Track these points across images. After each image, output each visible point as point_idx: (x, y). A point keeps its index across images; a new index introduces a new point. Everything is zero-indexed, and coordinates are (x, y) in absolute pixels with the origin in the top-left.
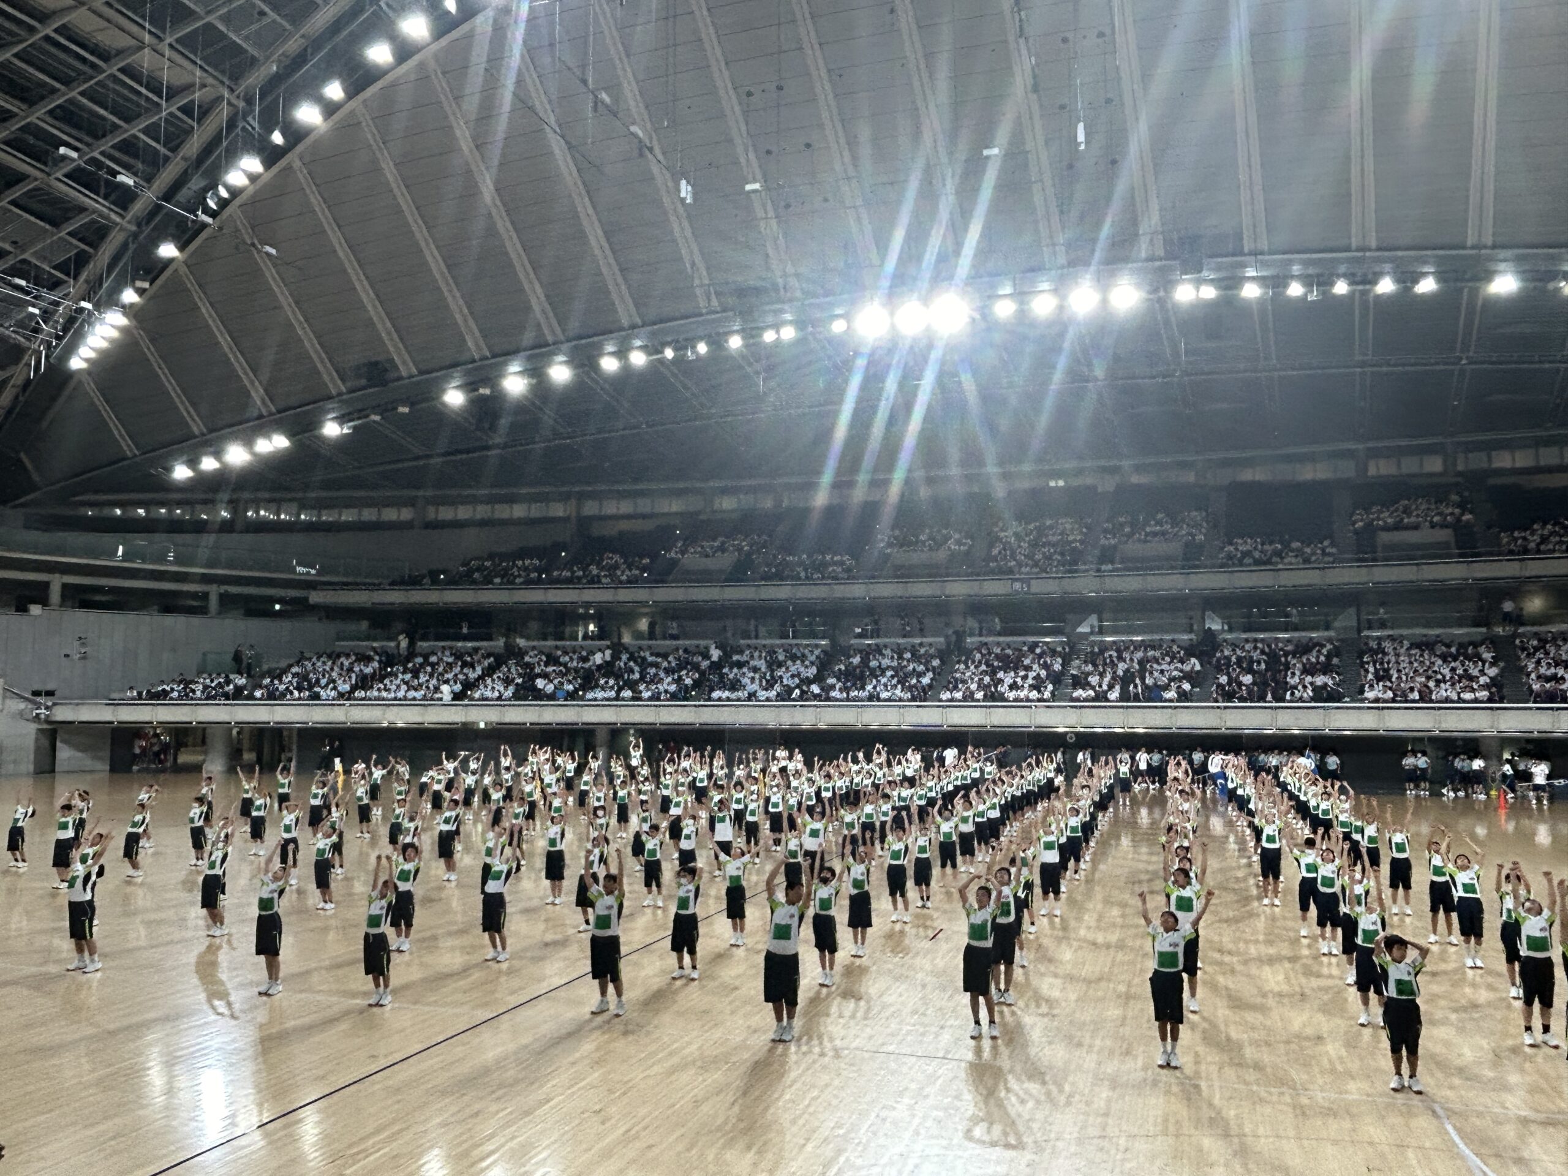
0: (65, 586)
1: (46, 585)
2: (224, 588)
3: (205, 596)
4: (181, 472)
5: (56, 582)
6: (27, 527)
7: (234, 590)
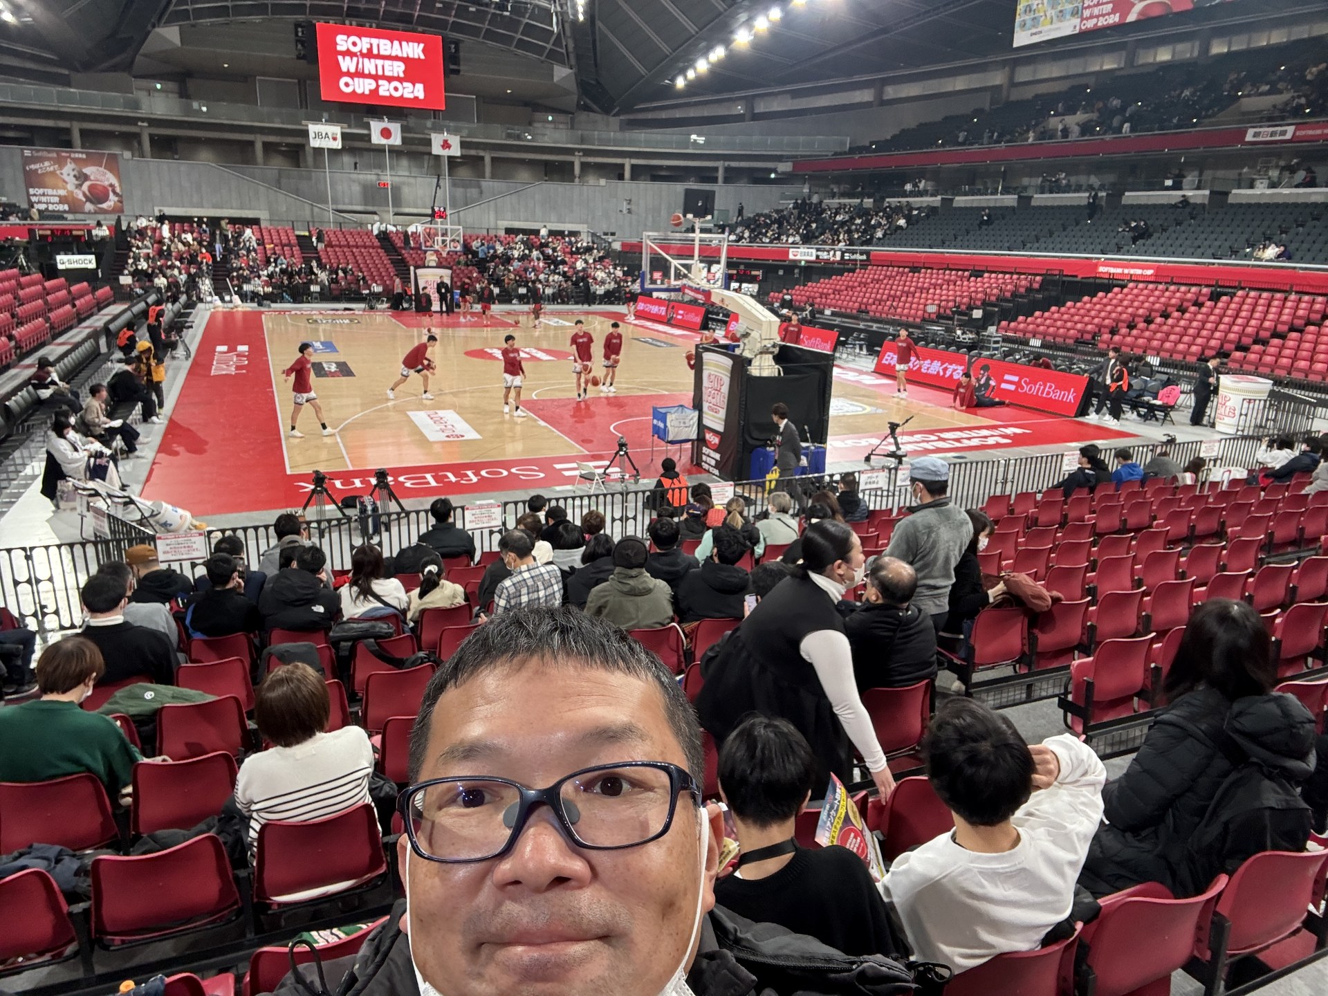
0: (633, 167)
1: (622, 166)
2: (727, 164)
3: (716, 169)
4: (680, 83)
5: (628, 163)
6: (622, 129)
7: (734, 164)
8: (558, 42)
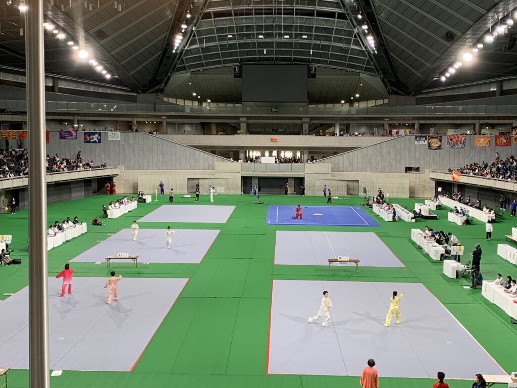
0: (419, 125)
8: (368, 63)
